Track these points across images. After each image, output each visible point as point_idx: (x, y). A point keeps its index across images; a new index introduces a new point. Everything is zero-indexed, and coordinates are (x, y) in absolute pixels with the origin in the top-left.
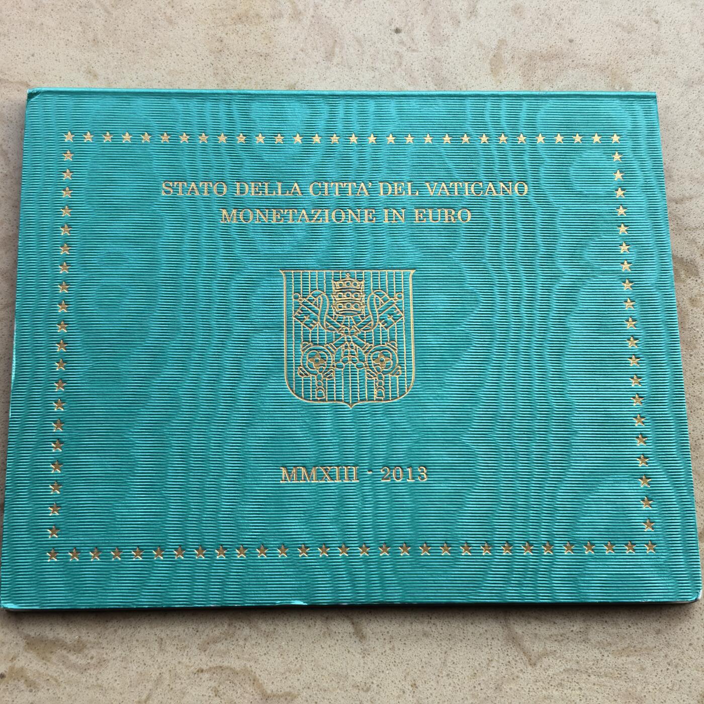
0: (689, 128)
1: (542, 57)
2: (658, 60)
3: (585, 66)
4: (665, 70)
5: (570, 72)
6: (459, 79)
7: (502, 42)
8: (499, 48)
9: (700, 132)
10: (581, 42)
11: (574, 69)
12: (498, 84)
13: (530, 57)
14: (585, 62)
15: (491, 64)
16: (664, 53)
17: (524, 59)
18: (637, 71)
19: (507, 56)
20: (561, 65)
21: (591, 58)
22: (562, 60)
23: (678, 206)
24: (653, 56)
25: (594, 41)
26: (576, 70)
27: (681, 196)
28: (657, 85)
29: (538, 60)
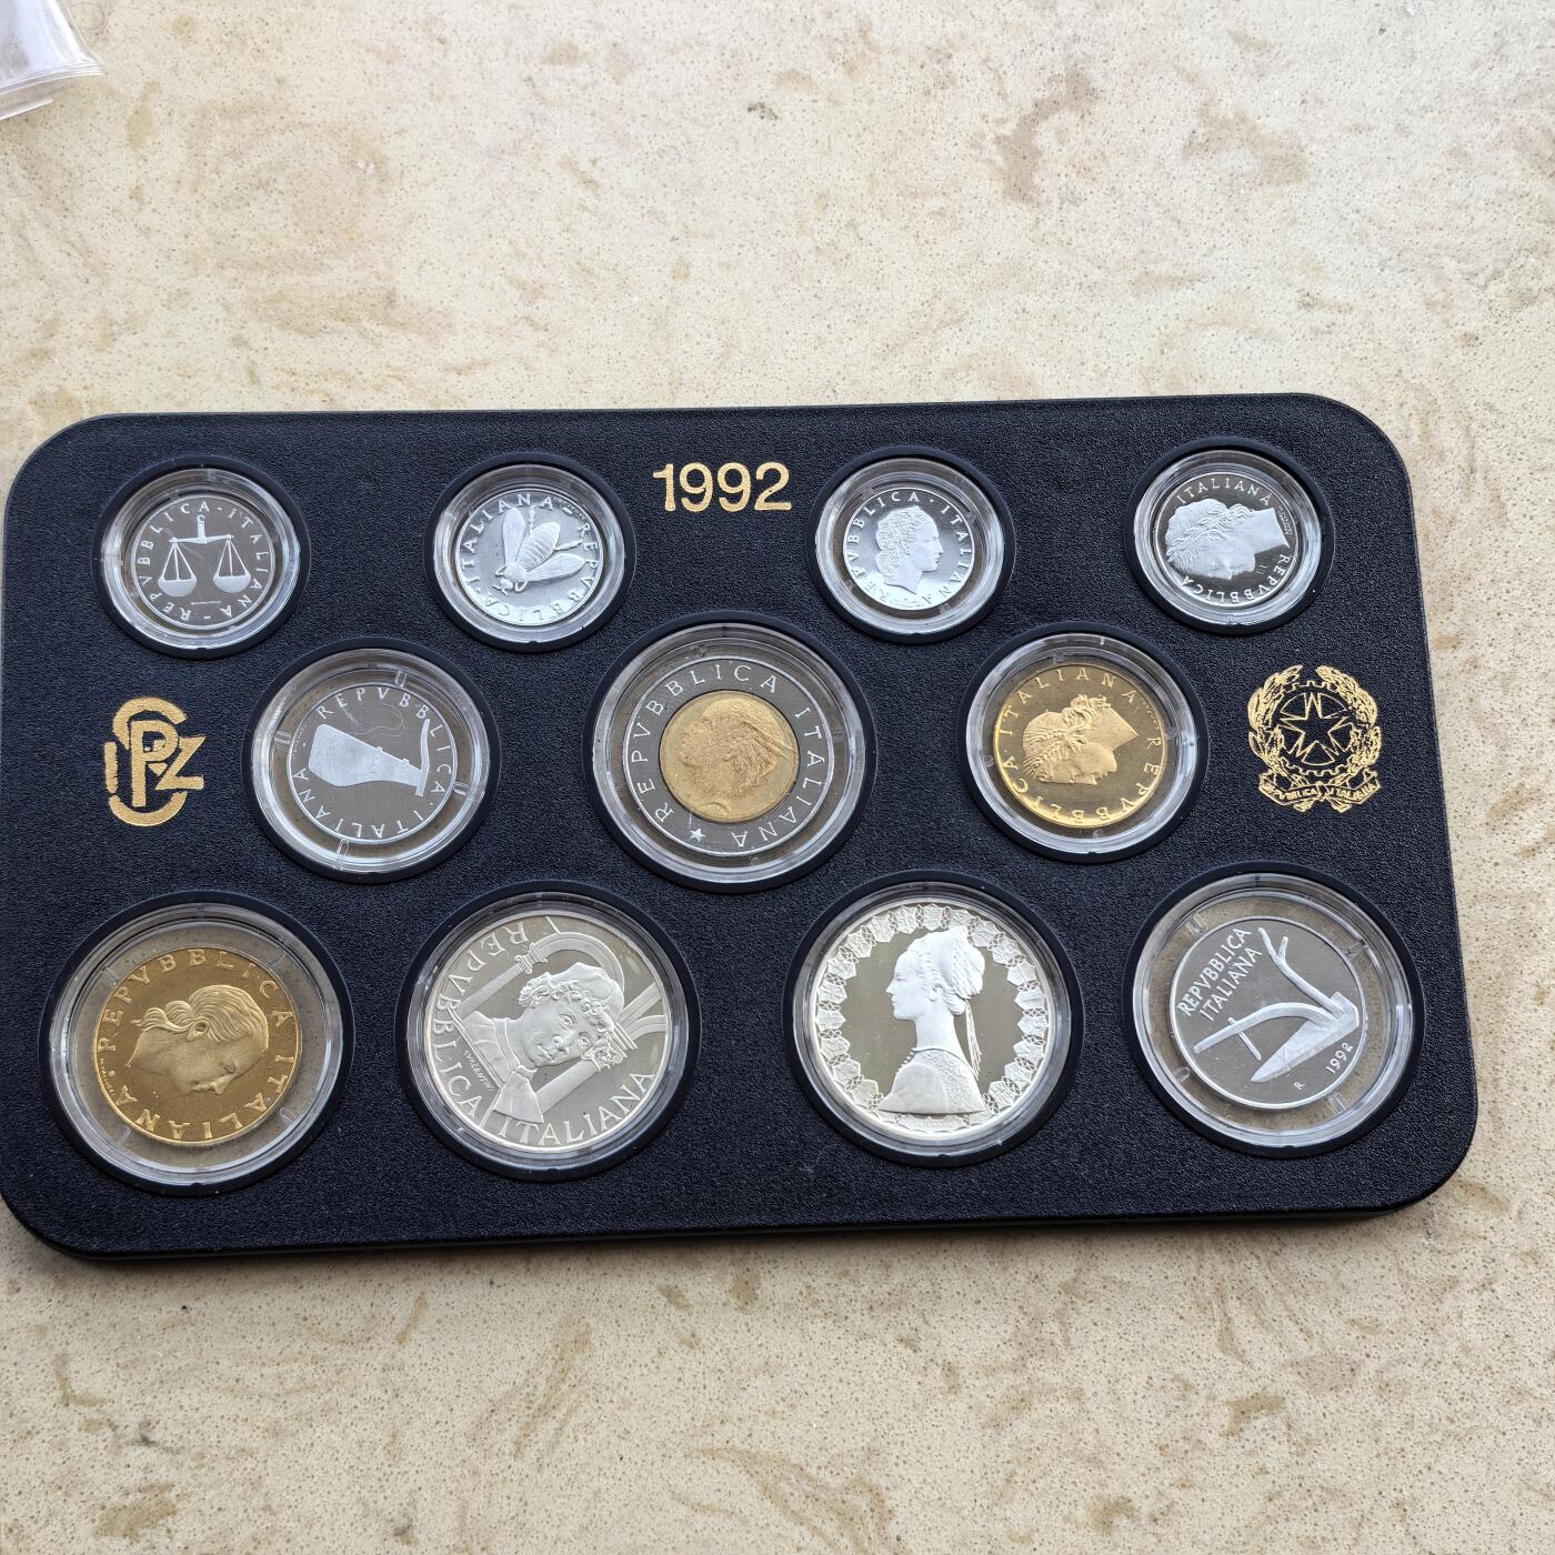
0: (490, 236)
1: (224, 112)
2: (441, 110)
3: (303, 125)
4: (451, 130)
5: (275, 137)
6: (68, 156)
7: (152, 87)
8: (144, 97)
9: (510, 243)
10: (299, 82)
11: (283, 132)
12: (140, 163)
13: (203, 113)
14: (303, 119)
15: (128, 126)
16: (453, 98)
17: (191, 117)
18: (399, 133)
19: (159, 112)
20: (258, 126)
21: (315, 111)
22: (262, 116)
23: (461, 378)
24: (431, 104)
25: (322, 80)
26: (288, 133)
27: (469, 361)
28: (436, 158)
29: (217, 118)
